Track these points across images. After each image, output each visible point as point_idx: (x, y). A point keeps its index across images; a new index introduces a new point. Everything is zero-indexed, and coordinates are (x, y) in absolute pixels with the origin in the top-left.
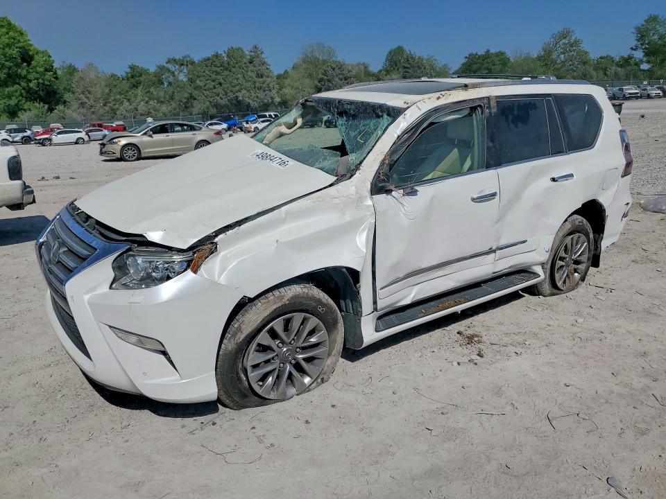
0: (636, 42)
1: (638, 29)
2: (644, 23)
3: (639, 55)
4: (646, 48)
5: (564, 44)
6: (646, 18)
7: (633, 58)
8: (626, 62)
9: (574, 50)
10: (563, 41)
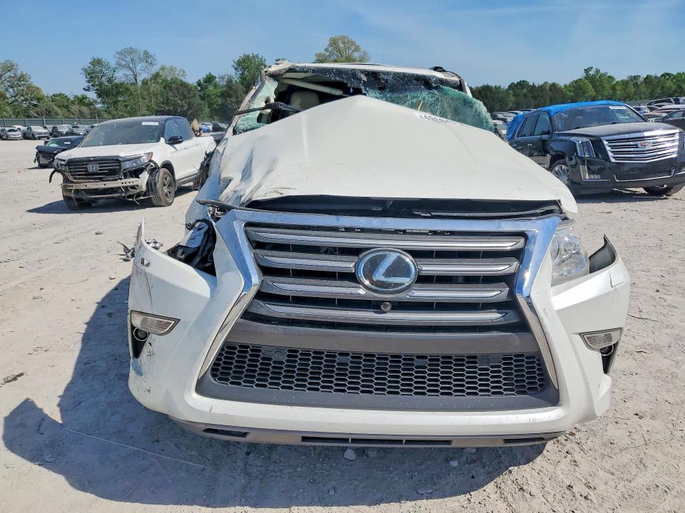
0: (87, 84)
1: (85, 70)
2: (89, 65)
3: (92, 95)
4: (97, 90)
5: (10, 77)
6: (91, 61)
7: (86, 98)
8: (81, 101)
9: (24, 85)
10: (9, 74)
